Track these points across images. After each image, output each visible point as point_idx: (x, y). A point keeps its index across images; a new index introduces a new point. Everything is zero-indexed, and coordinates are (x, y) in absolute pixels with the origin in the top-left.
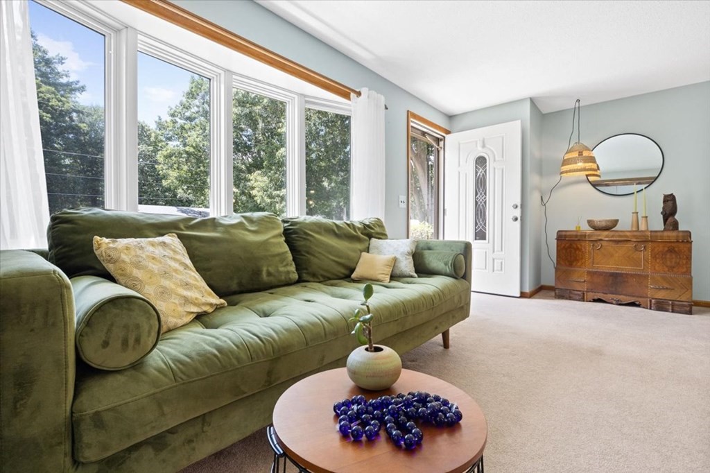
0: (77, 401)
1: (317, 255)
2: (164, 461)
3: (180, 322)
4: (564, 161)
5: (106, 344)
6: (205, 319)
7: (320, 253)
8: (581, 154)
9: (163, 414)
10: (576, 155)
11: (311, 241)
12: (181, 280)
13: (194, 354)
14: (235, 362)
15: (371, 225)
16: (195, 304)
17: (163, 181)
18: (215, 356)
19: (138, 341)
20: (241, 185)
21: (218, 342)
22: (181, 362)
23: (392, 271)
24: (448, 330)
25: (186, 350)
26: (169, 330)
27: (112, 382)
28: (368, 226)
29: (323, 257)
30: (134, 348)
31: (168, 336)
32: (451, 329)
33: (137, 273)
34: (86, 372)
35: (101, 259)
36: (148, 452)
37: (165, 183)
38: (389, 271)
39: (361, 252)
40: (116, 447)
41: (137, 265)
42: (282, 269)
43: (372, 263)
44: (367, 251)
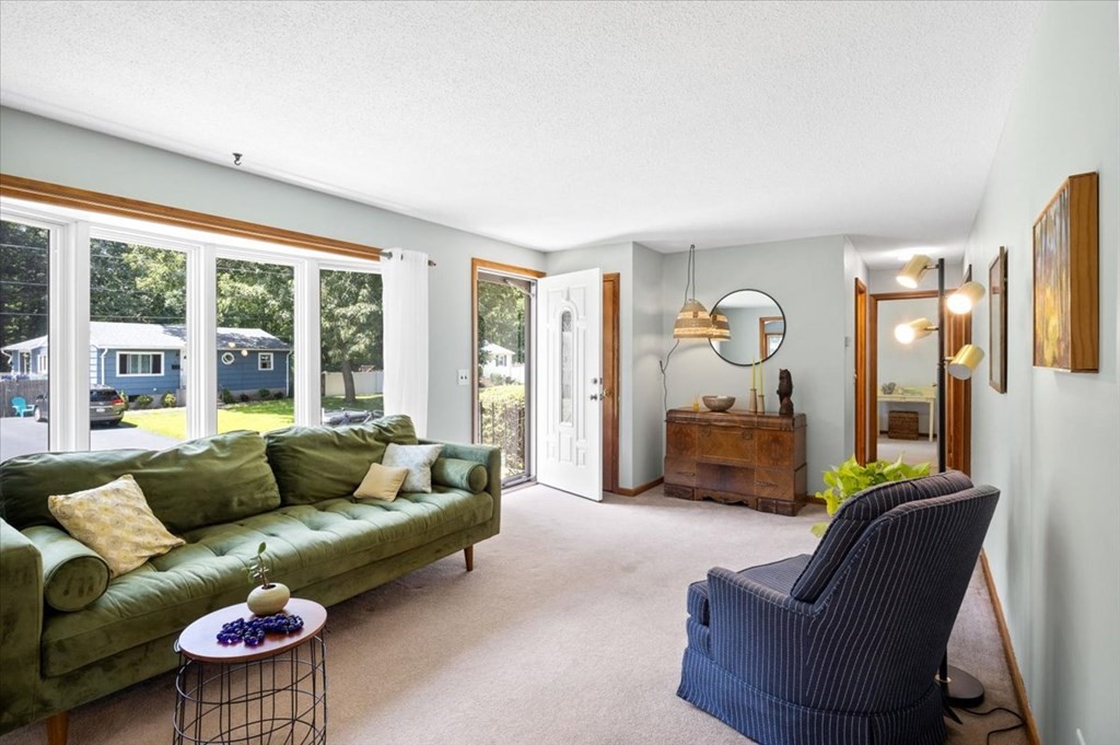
0: (45, 634)
1: (307, 474)
2: (111, 679)
3: (131, 567)
4: (678, 321)
5: (66, 593)
6: (158, 561)
7: (310, 471)
8: (695, 315)
9: (111, 642)
10: (689, 315)
11: (300, 459)
12: (133, 527)
13: (138, 596)
14: (174, 599)
15: (390, 428)
16: (147, 548)
17: (138, 280)
18: (158, 596)
19: (91, 589)
20: (281, 291)
21: (161, 584)
22: (127, 603)
23: (403, 485)
24: (471, 547)
25: (131, 593)
26: (120, 575)
27: (70, 619)
28: (386, 429)
29: (314, 476)
30: (88, 594)
31: (118, 581)
32: (475, 546)
33: (90, 526)
34: (51, 613)
35: (56, 516)
36: (99, 671)
37: (140, 283)
38: (397, 487)
39: (371, 462)
40: (75, 665)
41: (90, 519)
42: (258, 496)
43: (380, 478)
44: (380, 460)
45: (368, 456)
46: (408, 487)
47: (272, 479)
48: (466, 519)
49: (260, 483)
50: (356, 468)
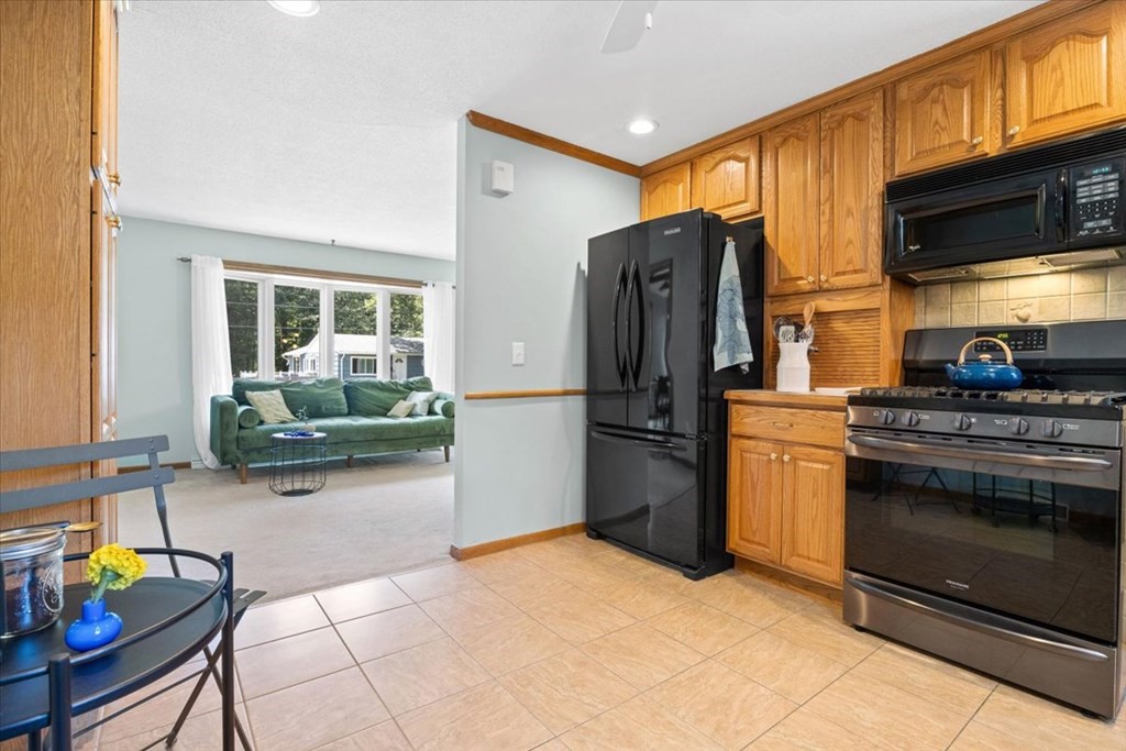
0: (239, 433)
1: (362, 401)
5: (246, 420)
7: (365, 399)
11: (360, 393)
12: (277, 409)
16: (280, 417)
23: (411, 410)
27: (246, 430)
28: (412, 383)
29: (366, 402)
30: (253, 423)
34: (241, 427)
35: (248, 398)
38: (407, 411)
39: (399, 399)
42: (335, 407)
43: (401, 407)
44: (405, 399)
45: (398, 396)
46: (414, 412)
47: (344, 400)
48: (437, 429)
49: (337, 402)
50: (390, 401)
